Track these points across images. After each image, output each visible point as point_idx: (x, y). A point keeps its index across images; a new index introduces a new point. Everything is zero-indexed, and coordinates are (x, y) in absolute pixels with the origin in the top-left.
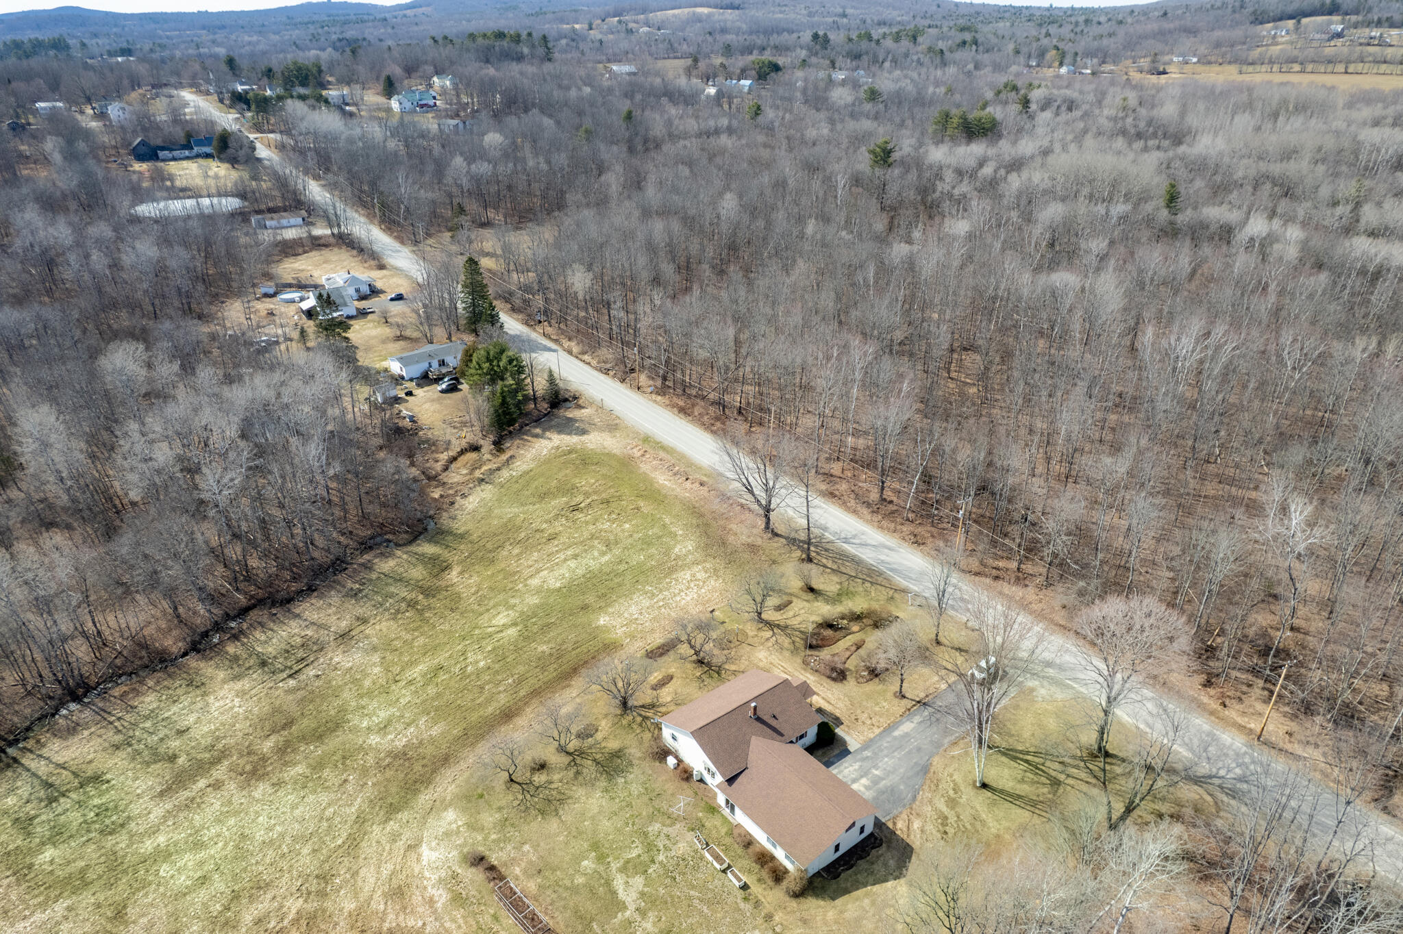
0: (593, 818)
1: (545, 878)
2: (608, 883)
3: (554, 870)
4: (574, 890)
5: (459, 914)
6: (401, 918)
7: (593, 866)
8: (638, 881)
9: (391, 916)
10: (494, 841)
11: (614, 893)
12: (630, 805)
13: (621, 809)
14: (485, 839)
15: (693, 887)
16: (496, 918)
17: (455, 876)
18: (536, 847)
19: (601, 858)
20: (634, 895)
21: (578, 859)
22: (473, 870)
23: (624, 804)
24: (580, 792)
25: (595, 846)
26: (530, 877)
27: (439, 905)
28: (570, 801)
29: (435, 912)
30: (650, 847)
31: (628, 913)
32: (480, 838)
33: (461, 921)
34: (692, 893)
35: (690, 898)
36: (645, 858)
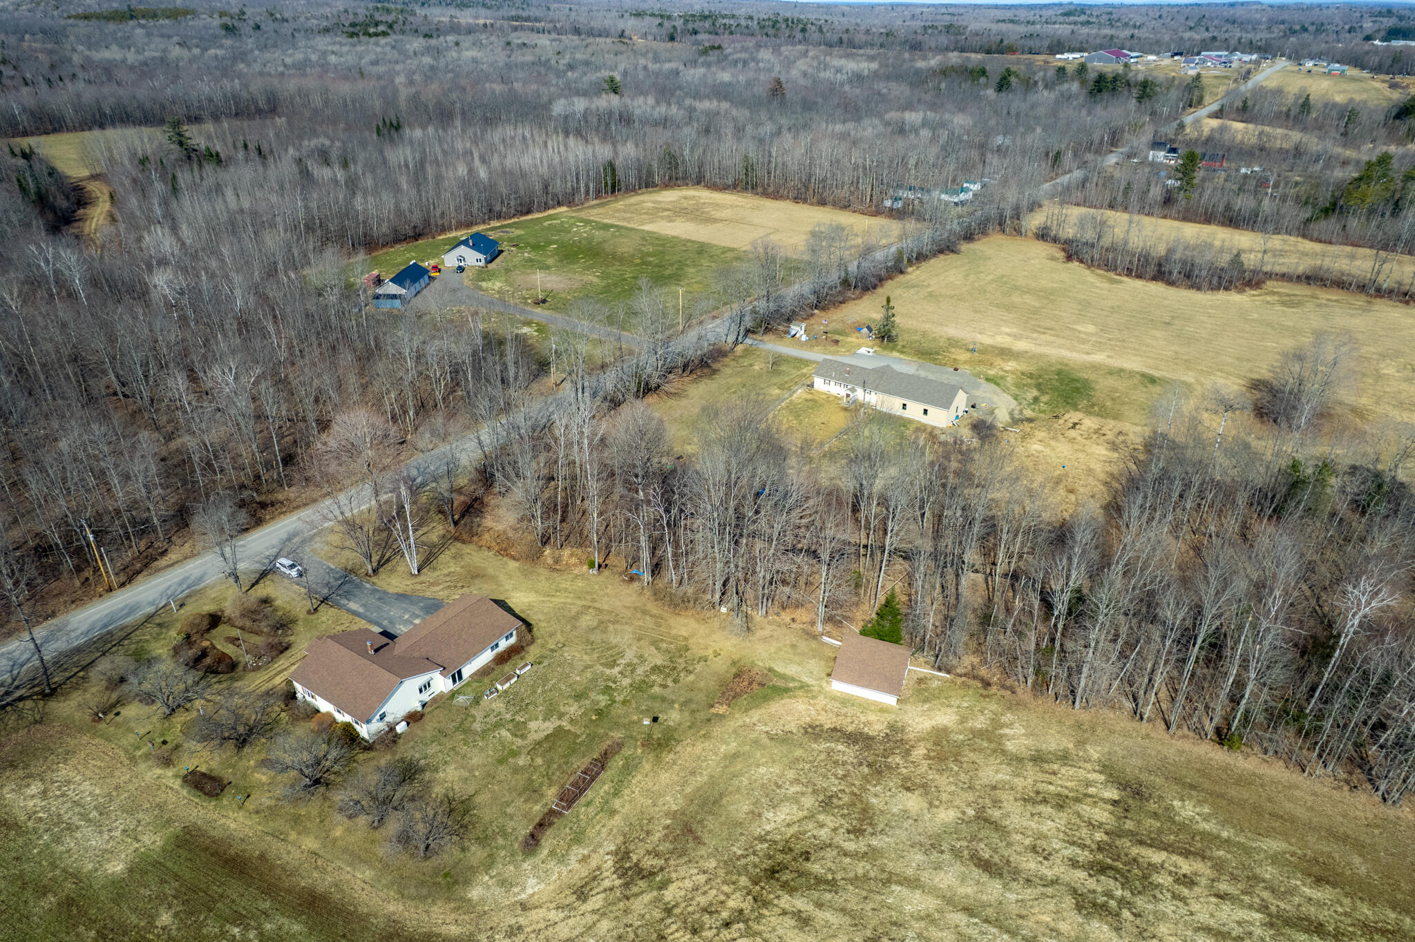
0: (471, 771)
1: (541, 785)
2: (539, 743)
3: (533, 781)
4: (548, 764)
5: (591, 833)
6: (605, 874)
7: (523, 757)
8: (533, 725)
9: (607, 884)
10: (506, 839)
11: (547, 737)
12: (453, 749)
13: (457, 753)
14: (504, 847)
15: (535, 692)
16: (588, 804)
17: (552, 853)
18: (508, 804)
19: (514, 754)
20: (547, 724)
21: (516, 770)
22: (543, 842)
23: (452, 753)
24: (438, 790)
25: (501, 761)
26: (542, 795)
27: (586, 852)
28: (451, 794)
29: (594, 851)
30: (497, 726)
31: (564, 724)
32: (503, 853)
33: (598, 828)
34: (539, 691)
35: (544, 692)
36: (510, 726)
